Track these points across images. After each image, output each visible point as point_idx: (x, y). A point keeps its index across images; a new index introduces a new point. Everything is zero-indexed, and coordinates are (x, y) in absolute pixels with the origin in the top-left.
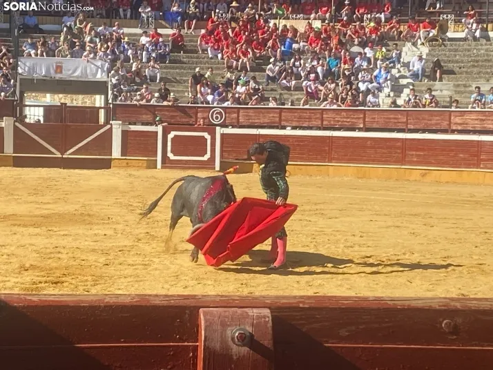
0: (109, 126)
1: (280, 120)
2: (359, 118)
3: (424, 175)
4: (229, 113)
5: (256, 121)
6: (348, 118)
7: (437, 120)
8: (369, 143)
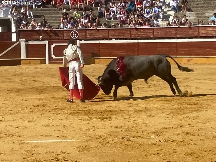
0: (18, 42)
1: (109, 35)
2: (150, 33)
3: (188, 61)
4: (81, 33)
5: (96, 36)
6: (145, 33)
7: (192, 32)
8: (158, 45)
